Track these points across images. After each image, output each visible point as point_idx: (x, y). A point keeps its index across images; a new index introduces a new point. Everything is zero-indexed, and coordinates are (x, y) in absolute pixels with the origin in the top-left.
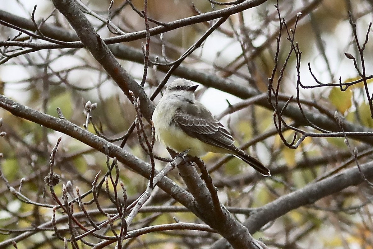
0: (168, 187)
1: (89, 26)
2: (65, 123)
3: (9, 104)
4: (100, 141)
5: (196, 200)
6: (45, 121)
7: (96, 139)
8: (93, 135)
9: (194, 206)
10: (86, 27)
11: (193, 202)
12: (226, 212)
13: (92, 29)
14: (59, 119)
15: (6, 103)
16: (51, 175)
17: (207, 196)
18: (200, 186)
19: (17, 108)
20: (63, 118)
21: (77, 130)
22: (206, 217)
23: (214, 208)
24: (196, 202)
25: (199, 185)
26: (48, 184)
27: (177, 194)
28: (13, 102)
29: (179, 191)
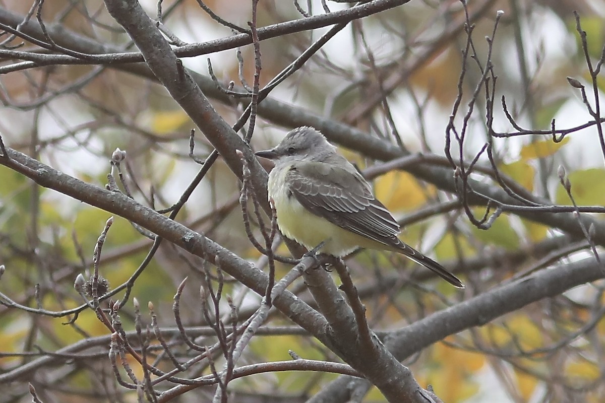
0: (285, 303)
1: (164, 45)
2: (121, 199)
3: (31, 167)
4: (178, 229)
5: (331, 325)
6: (89, 195)
7: (171, 224)
8: (167, 219)
9: (328, 335)
10: (159, 47)
11: (325, 328)
12: (378, 344)
13: (169, 49)
14: (111, 192)
15: (26, 165)
16: (96, 279)
17: (348, 318)
18: (337, 303)
19: (45, 173)
20: (117, 190)
21: (141, 210)
22: (346, 352)
23: (359, 338)
24: (330, 327)
25: (335, 302)
26: (91, 294)
27: (299, 314)
28: (37, 164)
29: (303, 309)
